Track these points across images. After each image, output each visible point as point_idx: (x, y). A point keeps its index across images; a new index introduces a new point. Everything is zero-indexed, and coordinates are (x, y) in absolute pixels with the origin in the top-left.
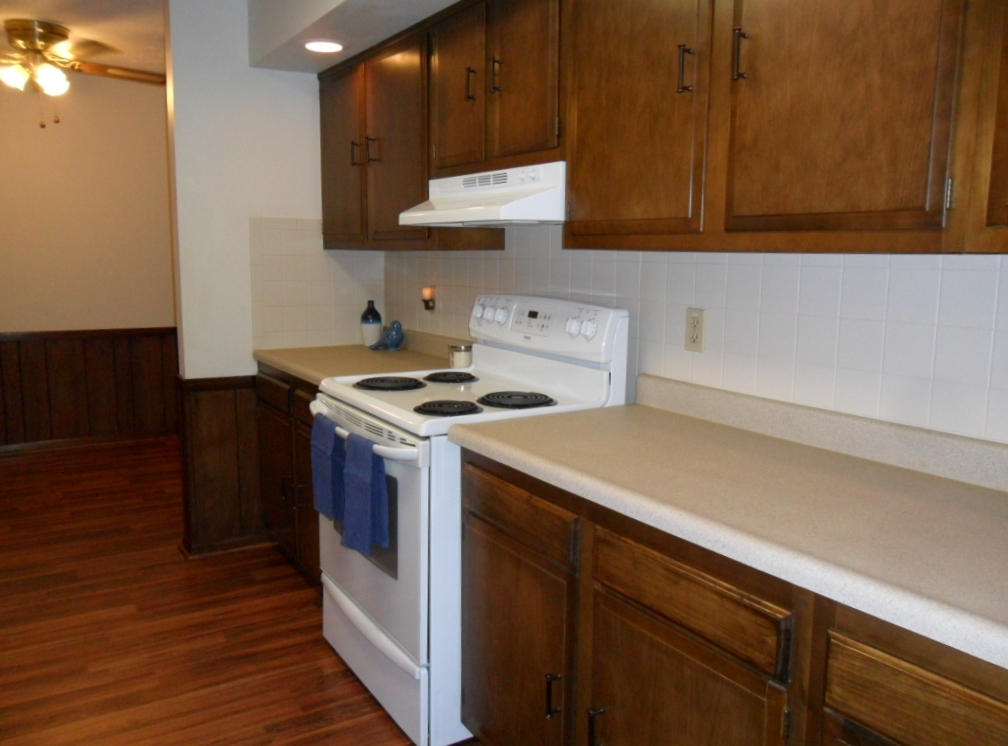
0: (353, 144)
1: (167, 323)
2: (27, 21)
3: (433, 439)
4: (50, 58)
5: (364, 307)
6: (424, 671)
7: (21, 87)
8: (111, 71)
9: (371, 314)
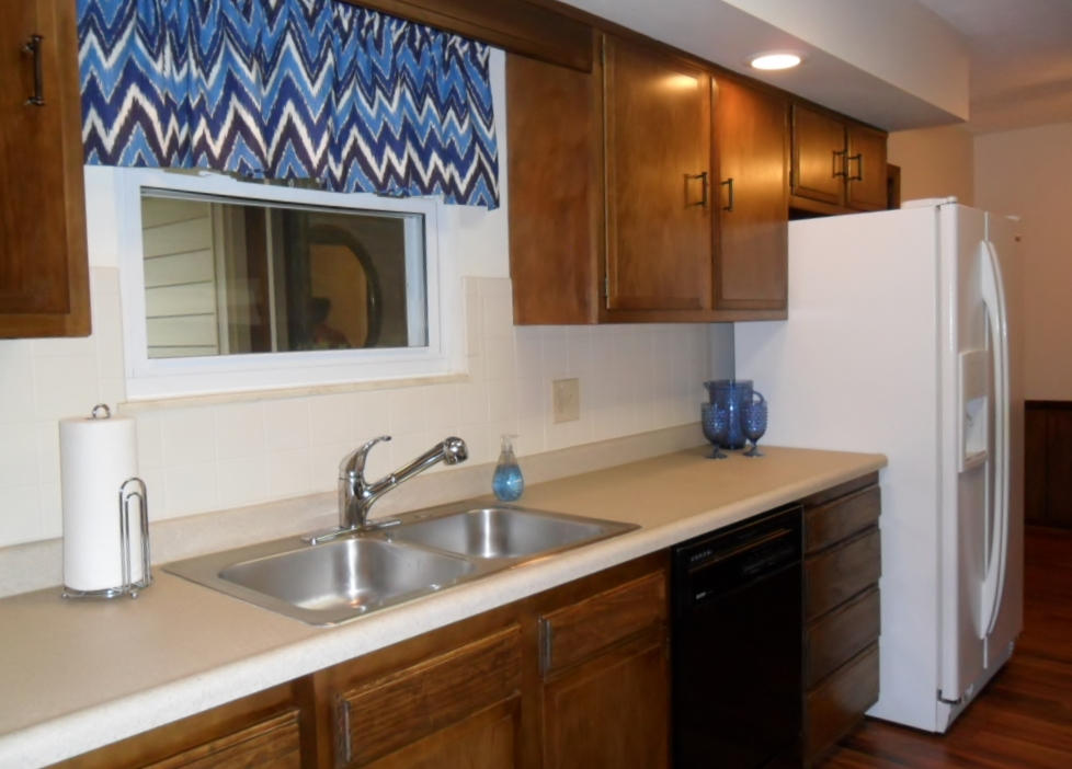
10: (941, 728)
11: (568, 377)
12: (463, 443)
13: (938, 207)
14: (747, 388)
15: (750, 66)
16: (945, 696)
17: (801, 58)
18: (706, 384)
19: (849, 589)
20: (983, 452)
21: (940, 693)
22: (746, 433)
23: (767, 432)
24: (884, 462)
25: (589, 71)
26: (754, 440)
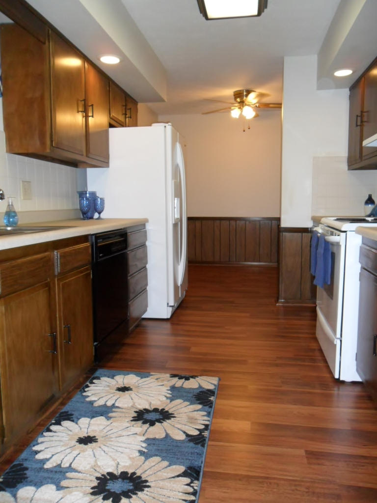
0: (357, 116)
1: (277, 216)
2: (240, 91)
3: (348, 233)
4: (248, 104)
5: (367, 197)
6: (339, 342)
7: (237, 117)
8: (271, 106)
9: (370, 201)
10: (169, 317)
11: (27, 180)
12: (3, 192)
13: (165, 127)
14: (93, 194)
15: (99, 59)
16: (170, 304)
17: (120, 59)
18: (78, 192)
19: (140, 266)
20: (178, 219)
21: (168, 304)
22: (96, 210)
23: (104, 211)
24: (146, 221)
25: (44, 43)
26: (99, 213)
